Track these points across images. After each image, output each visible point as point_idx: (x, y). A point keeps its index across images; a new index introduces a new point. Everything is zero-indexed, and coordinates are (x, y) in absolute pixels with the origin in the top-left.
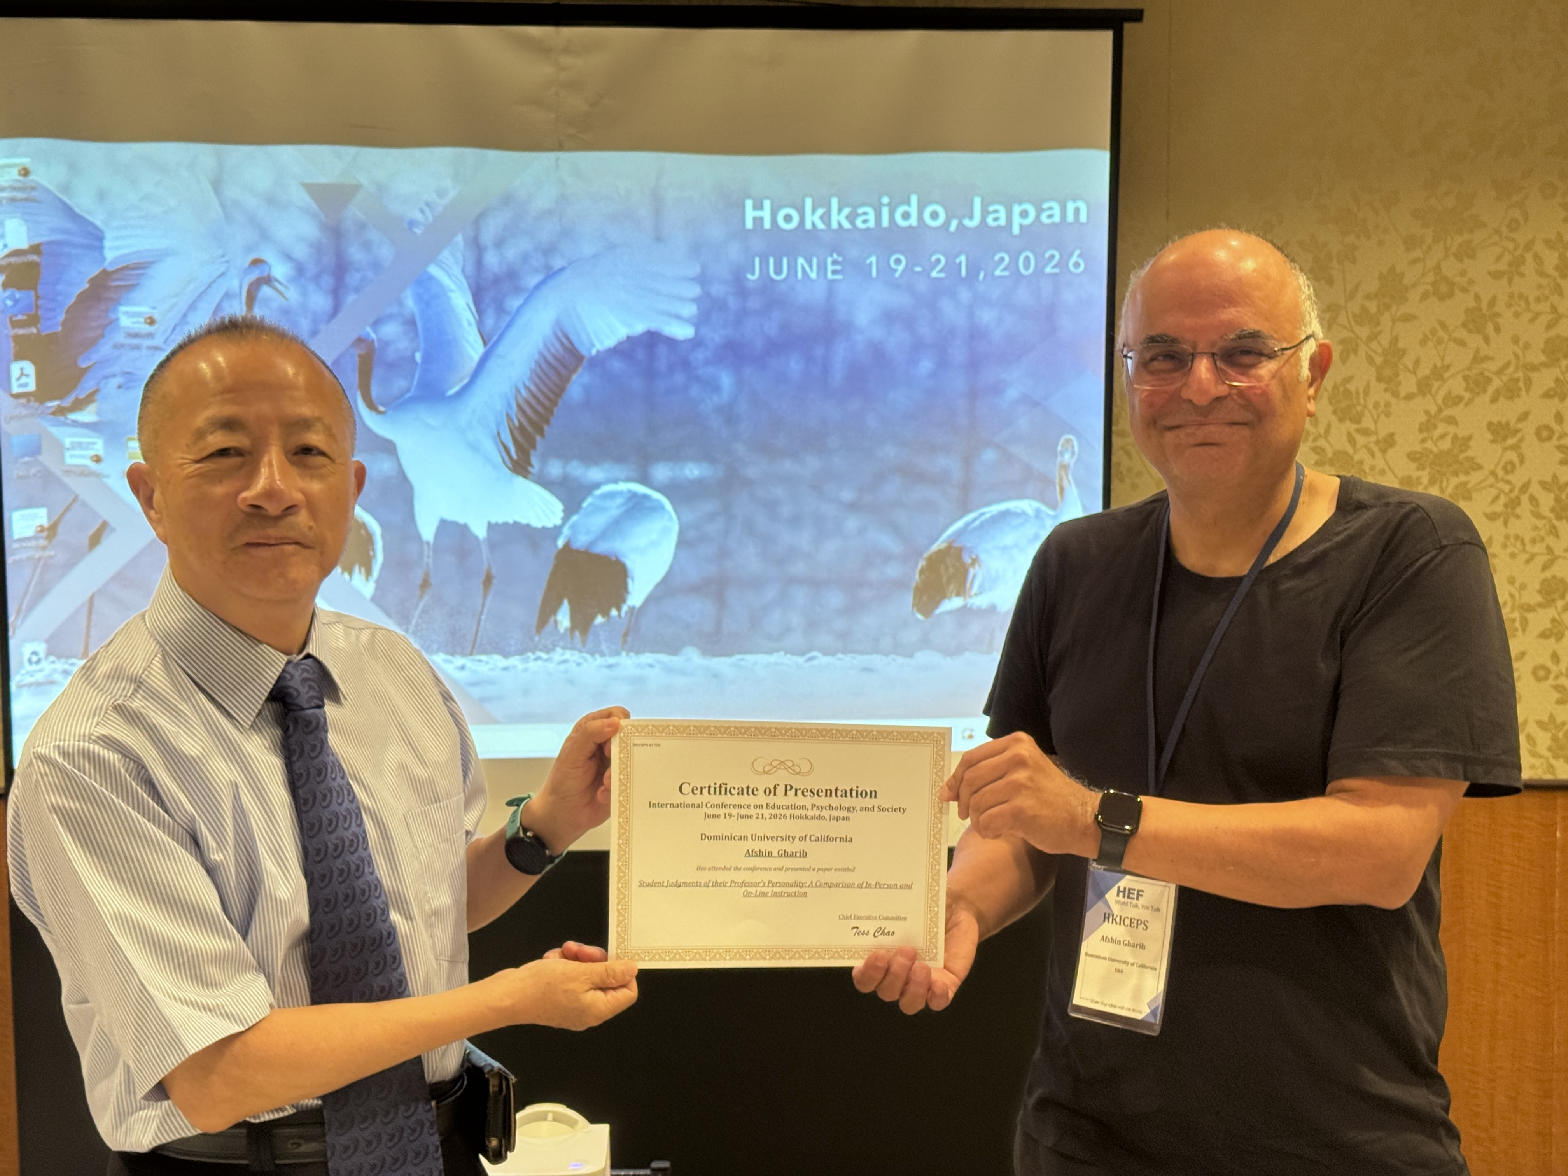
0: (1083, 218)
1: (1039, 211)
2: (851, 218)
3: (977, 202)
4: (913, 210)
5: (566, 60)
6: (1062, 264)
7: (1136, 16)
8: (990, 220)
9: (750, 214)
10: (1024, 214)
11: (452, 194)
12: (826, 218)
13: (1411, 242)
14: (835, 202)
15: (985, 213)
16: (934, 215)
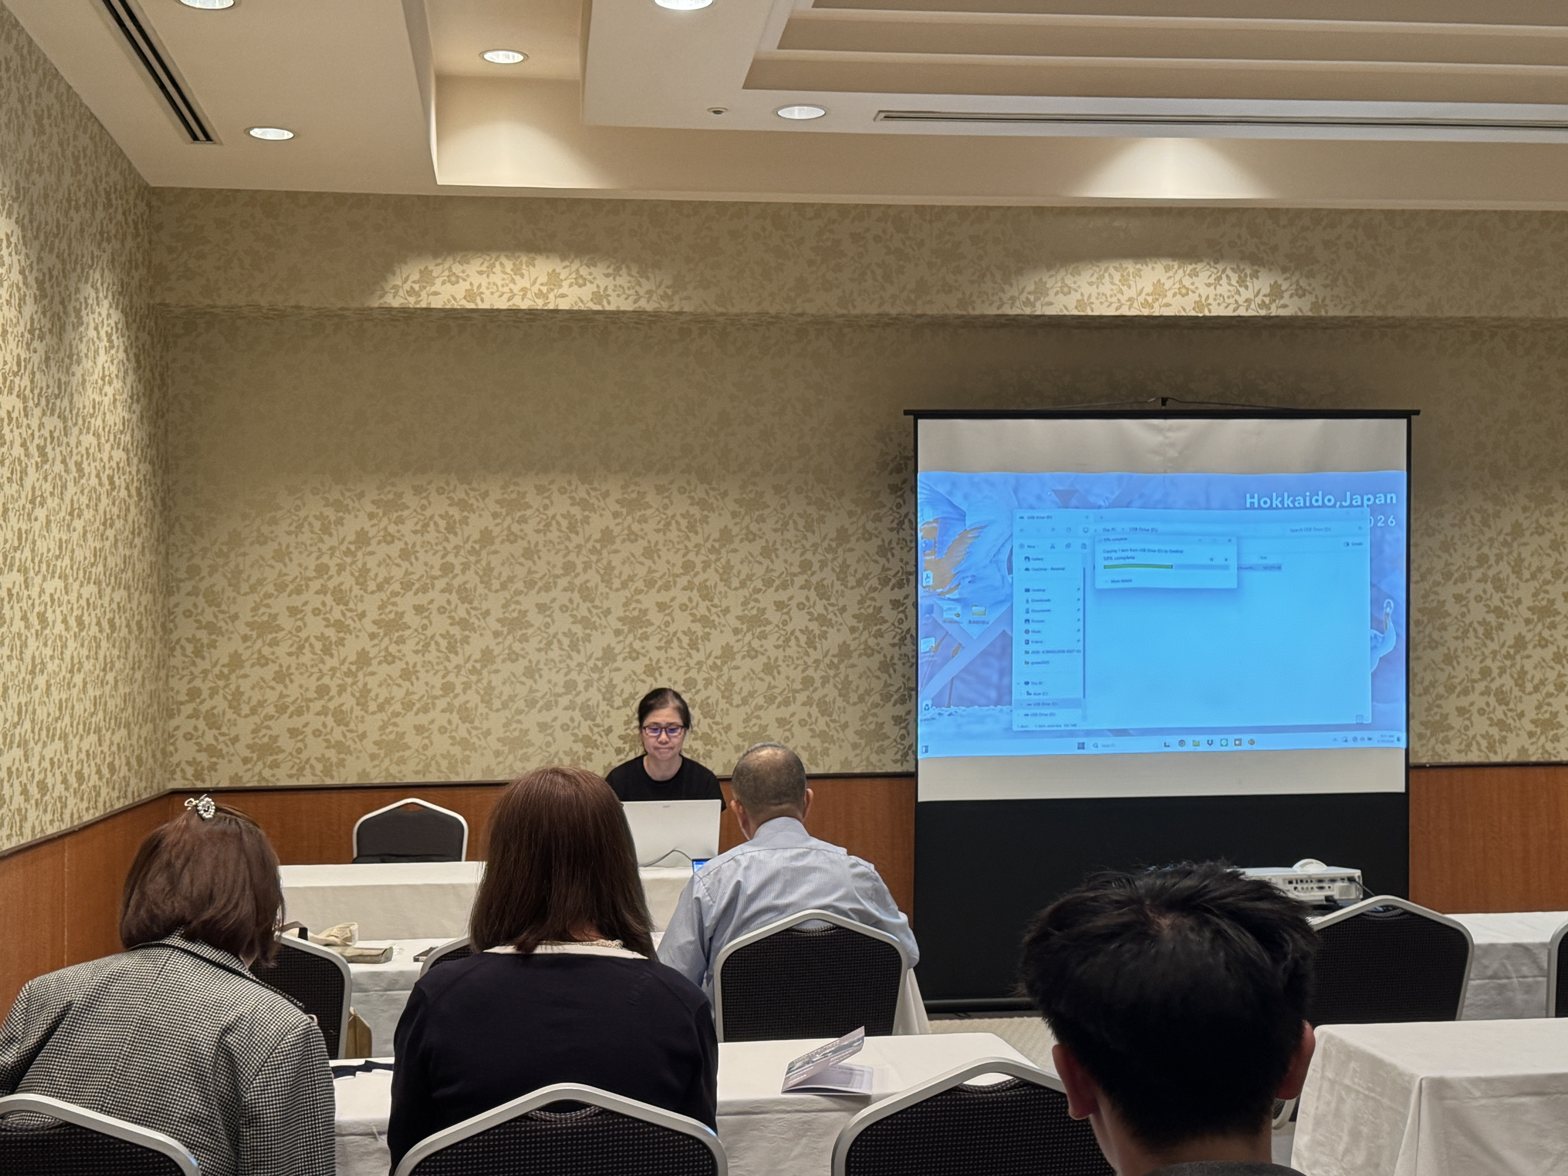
0: (1394, 501)
1: (1375, 498)
2: (1293, 502)
3: (1348, 494)
4: (1320, 498)
5: (1170, 434)
6: (1386, 522)
7: (1417, 413)
8: (1354, 503)
9: (1249, 501)
10: (1369, 500)
11: (1117, 493)
12: (1282, 502)
13: (1525, 509)
14: (1286, 495)
15: (1352, 499)
16: (1329, 500)
